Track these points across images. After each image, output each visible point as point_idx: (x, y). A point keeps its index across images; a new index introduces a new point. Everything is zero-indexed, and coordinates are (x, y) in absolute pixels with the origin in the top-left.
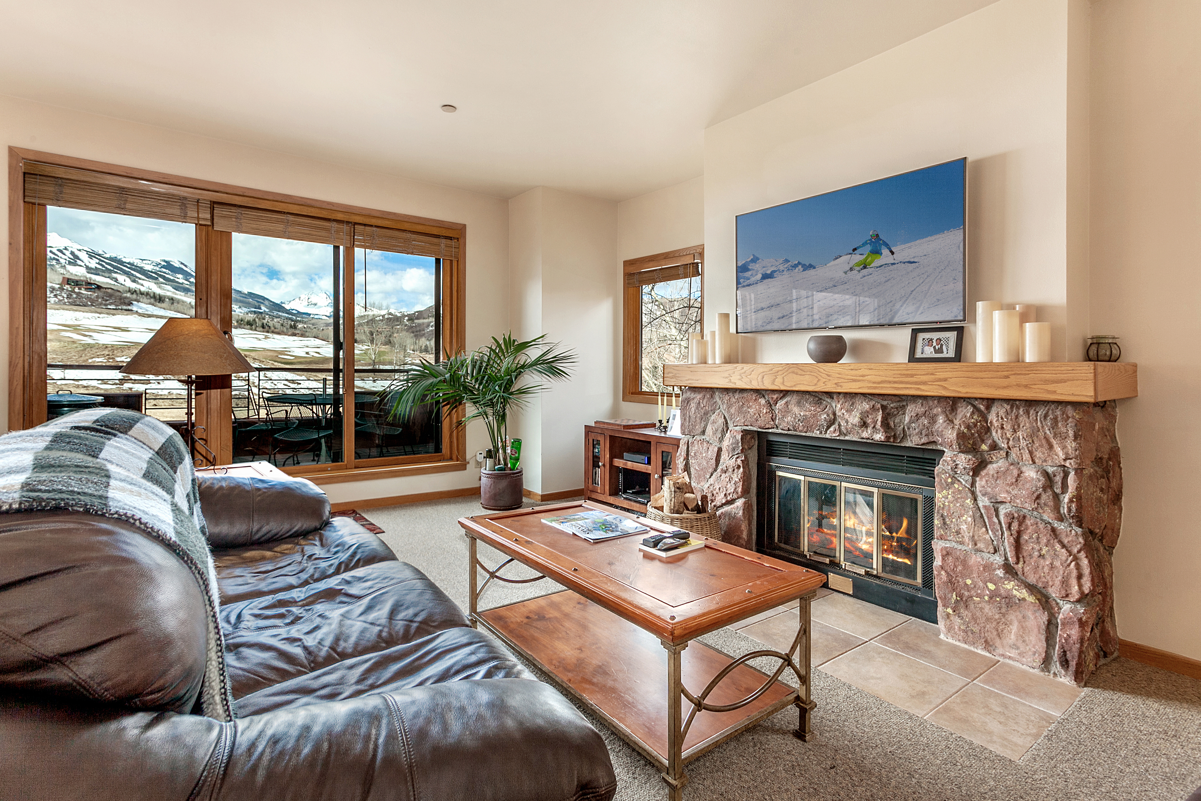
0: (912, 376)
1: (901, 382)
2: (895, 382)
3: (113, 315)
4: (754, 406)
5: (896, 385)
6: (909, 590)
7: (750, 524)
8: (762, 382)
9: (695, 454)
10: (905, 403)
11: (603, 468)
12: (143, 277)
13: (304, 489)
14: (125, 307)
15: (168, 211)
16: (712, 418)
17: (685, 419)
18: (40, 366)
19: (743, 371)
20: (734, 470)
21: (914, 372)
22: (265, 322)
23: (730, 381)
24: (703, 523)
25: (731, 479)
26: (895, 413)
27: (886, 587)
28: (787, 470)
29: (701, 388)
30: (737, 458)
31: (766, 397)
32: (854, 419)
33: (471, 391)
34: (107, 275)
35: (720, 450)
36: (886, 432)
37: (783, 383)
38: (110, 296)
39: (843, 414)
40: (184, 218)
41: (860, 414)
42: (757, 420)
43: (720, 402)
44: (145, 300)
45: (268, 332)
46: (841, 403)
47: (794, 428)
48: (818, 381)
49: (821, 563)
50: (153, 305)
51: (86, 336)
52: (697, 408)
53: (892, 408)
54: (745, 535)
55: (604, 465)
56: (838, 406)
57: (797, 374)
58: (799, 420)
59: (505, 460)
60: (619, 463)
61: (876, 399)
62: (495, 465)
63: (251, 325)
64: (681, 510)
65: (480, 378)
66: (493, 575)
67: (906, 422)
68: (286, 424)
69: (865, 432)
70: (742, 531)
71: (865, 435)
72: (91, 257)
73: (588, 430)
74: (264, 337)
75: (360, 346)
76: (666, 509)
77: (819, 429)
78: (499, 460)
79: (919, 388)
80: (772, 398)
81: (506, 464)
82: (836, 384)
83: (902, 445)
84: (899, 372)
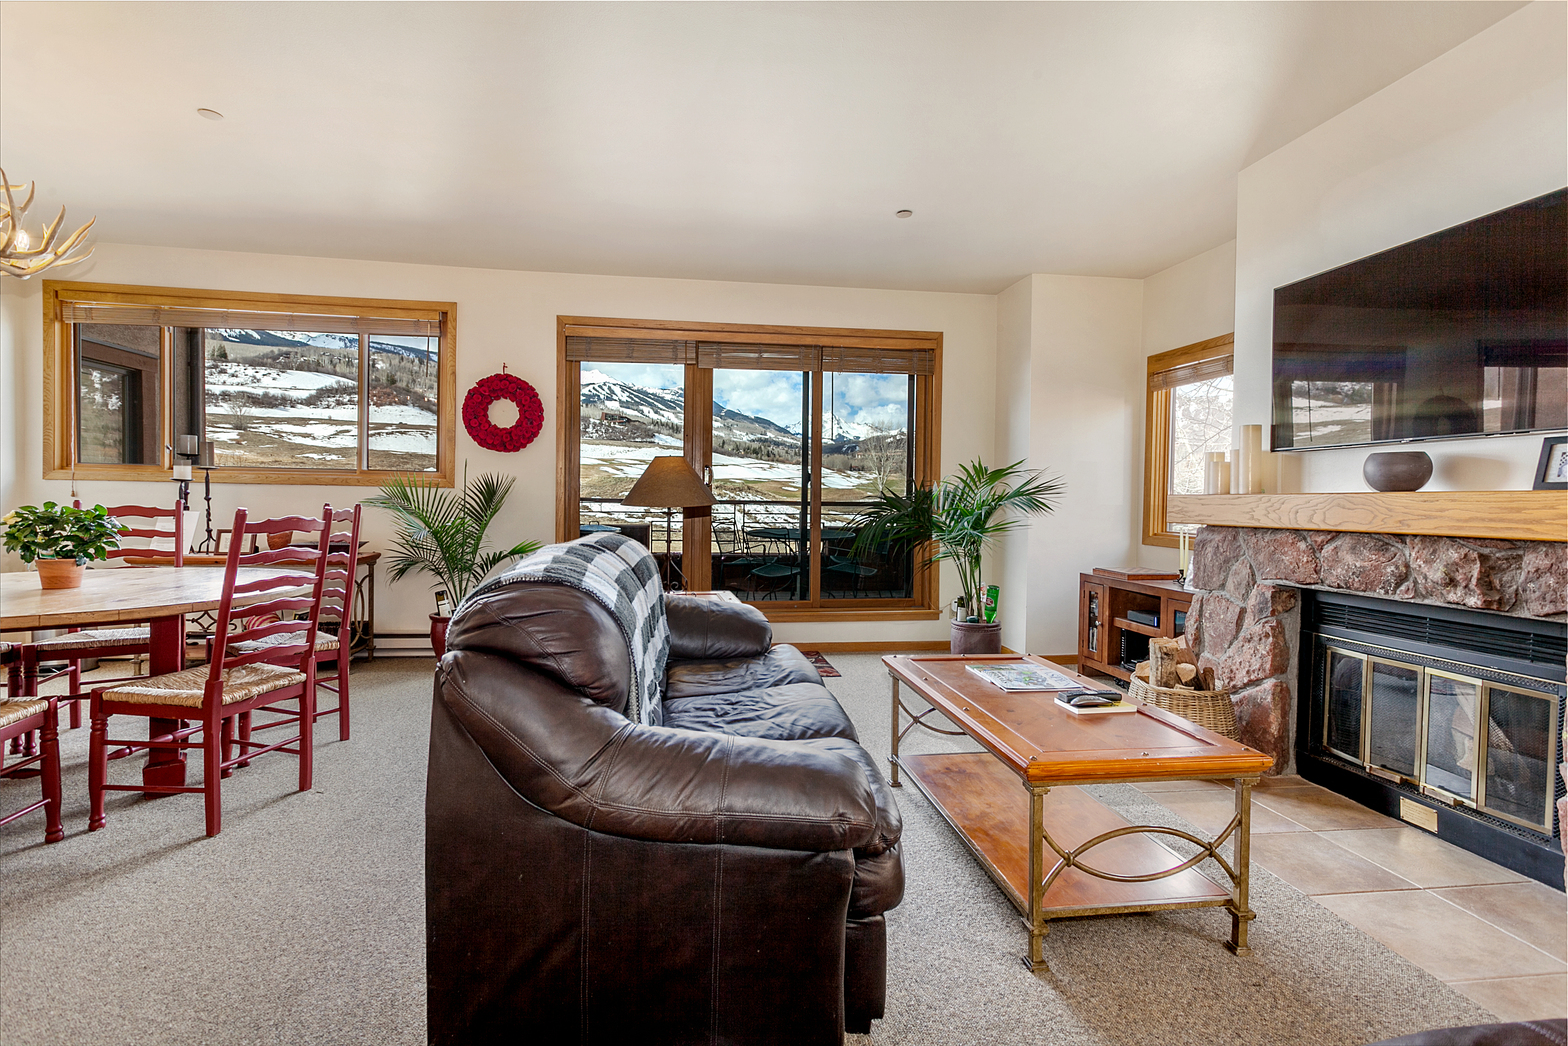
0: (1519, 510)
1: (1502, 520)
2: (1491, 520)
3: (640, 448)
4: (1290, 553)
5: (1493, 525)
6: (1529, 840)
7: (1285, 714)
8: (1296, 518)
9: (1210, 614)
10: (1521, 552)
11: (1100, 628)
12: (664, 408)
13: (750, 615)
14: (649, 440)
15: (664, 355)
16: (1234, 568)
17: (1199, 568)
18: (575, 500)
19: (1269, 504)
20: (1260, 639)
21: (1521, 505)
22: (770, 449)
23: (1253, 518)
24: (1203, 703)
25: (1256, 650)
26: (1504, 566)
27: (1495, 831)
28: (1345, 645)
29: (1221, 526)
30: (1266, 622)
31: (1309, 539)
32: (1436, 573)
33: (940, 528)
34: (635, 408)
35: (1243, 611)
36: (1484, 595)
37: (1324, 521)
38: (638, 429)
39: (1420, 566)
40: (675, 360)
41: (1446, 566)
42: (1294, 572)
43: (1244, 547)
44: (666, 432)
45: (773, 461)
46: (1416, 549)
47: (1346, 584)
48: (1374, 518)
49: (1390, 781)
50: (671, 436)
51: (618, 470)
52: (1215, 554)
53: (1498, 559)
54: (1274, 729)
55: (1102, 625)
56: (1411, 554)
57: (1344, 508)
58: (1354, 573)
59: (979, 609)
60: (1121, 623)
61: (1471, 545)
62: (967, 615)
63: (757, 453)
64: (1172, 683)
65: (952, 512)
66: (916, 720)
67: (1520, 581)
68: (764, 560)
69: (1452, 594)
70: (1269, 724)
71: (1452, 597)
72: (623, 391)
73: (1084, 579)
74: (768, 466)
75: (868, 475)
76: (1152, 680)
77: (1383, 588)
78: (972, 610)
79: (1529, 529)
80: (1316, 542)
81: (980, 615)
82: (1400, 522)
83: (1514, 615)
84: (1499, 505)
